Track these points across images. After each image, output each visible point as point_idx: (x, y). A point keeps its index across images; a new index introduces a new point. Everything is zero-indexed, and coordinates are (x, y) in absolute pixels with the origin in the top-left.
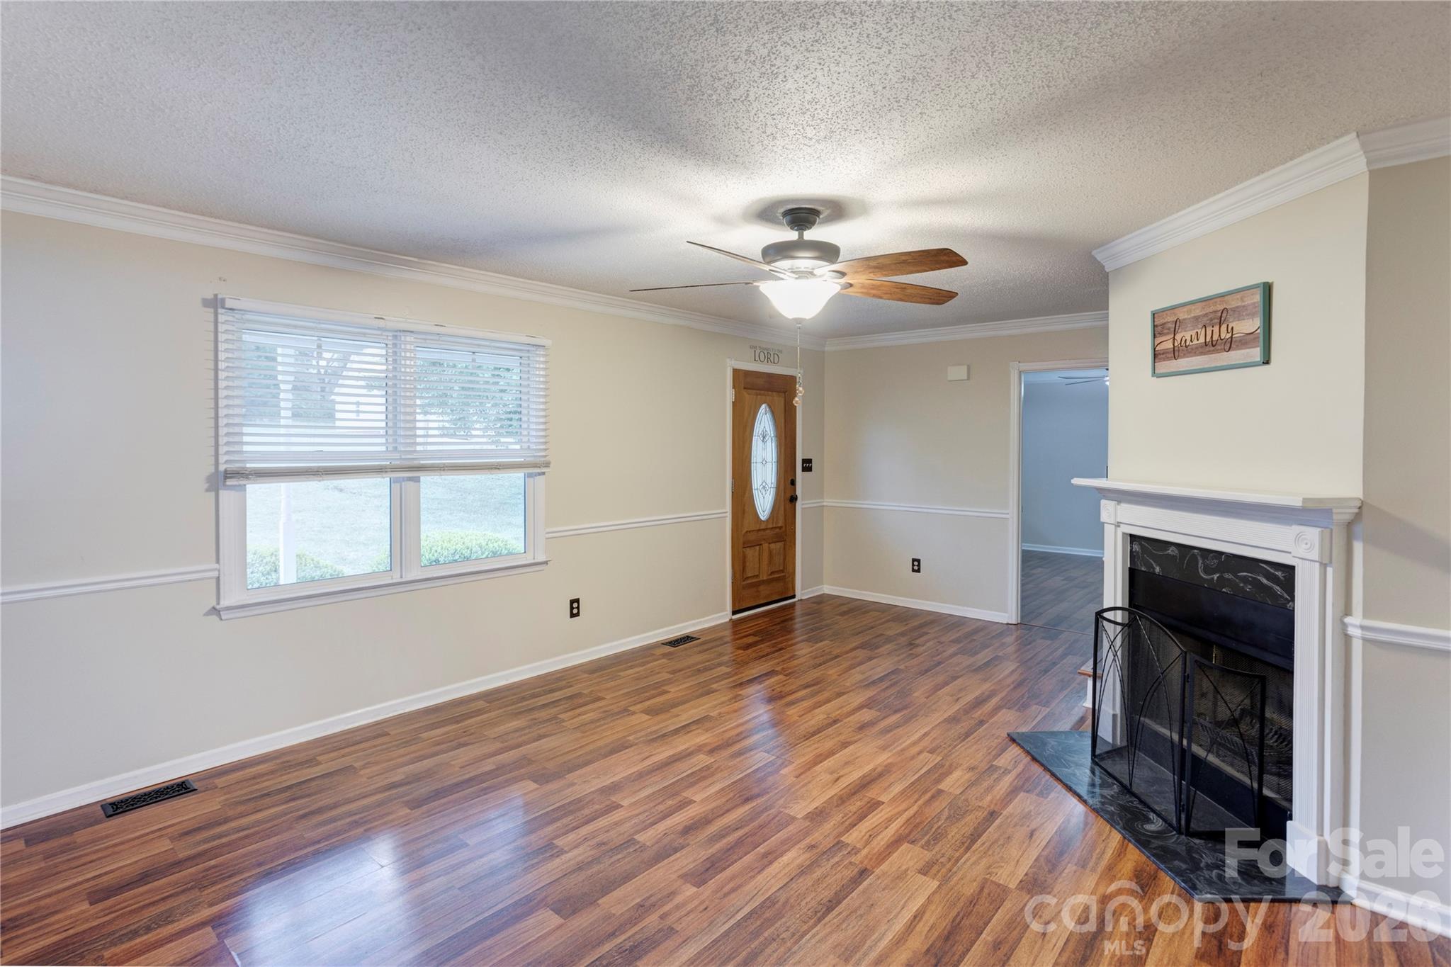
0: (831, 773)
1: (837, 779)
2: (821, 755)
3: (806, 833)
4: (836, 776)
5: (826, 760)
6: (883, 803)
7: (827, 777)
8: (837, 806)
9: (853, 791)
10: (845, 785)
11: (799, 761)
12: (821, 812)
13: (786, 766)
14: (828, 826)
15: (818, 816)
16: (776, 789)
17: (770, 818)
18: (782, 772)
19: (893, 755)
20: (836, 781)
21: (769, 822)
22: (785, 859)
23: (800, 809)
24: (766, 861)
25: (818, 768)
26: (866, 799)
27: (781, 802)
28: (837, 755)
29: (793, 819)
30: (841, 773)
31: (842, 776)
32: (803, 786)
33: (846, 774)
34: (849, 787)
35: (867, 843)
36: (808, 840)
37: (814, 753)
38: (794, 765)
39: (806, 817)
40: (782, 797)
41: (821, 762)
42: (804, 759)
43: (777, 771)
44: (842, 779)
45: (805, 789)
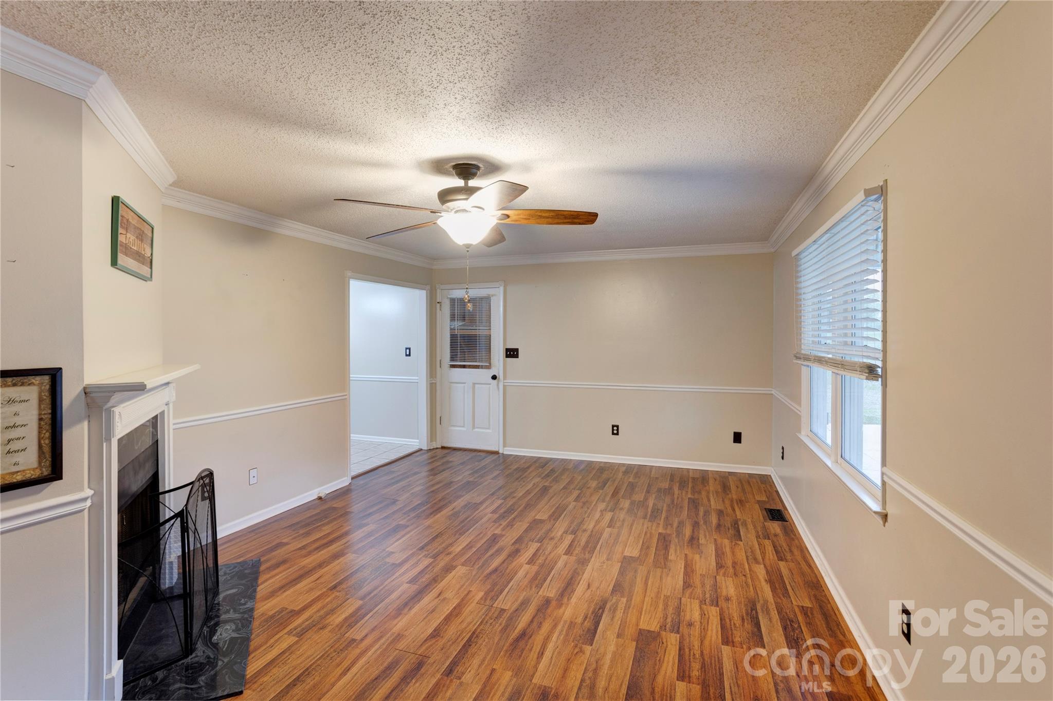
0: (444, 599)
1: (440, 594)
2: (457, 616)
3: (453, 559)
4: (441, 598)
5: (451, 612)
6: (407, 583)
7: (448, 594)
8: (438, 576)
9: (428, 588)
10: (434, 591)
11: (473, 605)
12: (447, 571)
13: (481, 599)
14: (442, 564)
15: (448, 569)
16: (481, 580)
17: (477, 563)
18: (482, 593)
19: (391, 629)
20: (441, 593)
21: (476, 561)
22: (461, 548)
23: (461, 570)
24: (470, 545)
25: (456, 602)
26: (419, 583)
27: (474, 573)
28: (442, 618)
29: (463, 565)
30: (437, 600)
31: (436, 598)
32: (463, 585)
33: (433, 600)
34: (430, 590)
35: (419, 560)
36: (452, 556)
37: (463, 617)
38: (476, 601)
39: (455, 567)
40: (474, 576)
41: (455, 608)
42: (469, 608)
43: (487, 594)
44: (436, 596)
45: (461, 584)
